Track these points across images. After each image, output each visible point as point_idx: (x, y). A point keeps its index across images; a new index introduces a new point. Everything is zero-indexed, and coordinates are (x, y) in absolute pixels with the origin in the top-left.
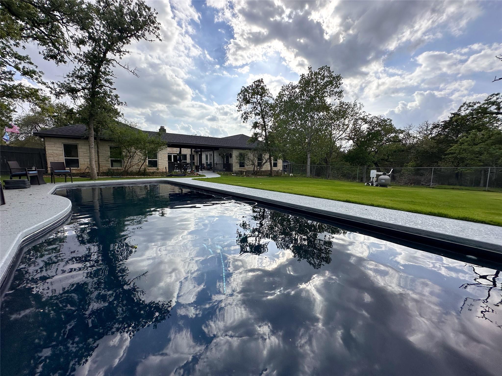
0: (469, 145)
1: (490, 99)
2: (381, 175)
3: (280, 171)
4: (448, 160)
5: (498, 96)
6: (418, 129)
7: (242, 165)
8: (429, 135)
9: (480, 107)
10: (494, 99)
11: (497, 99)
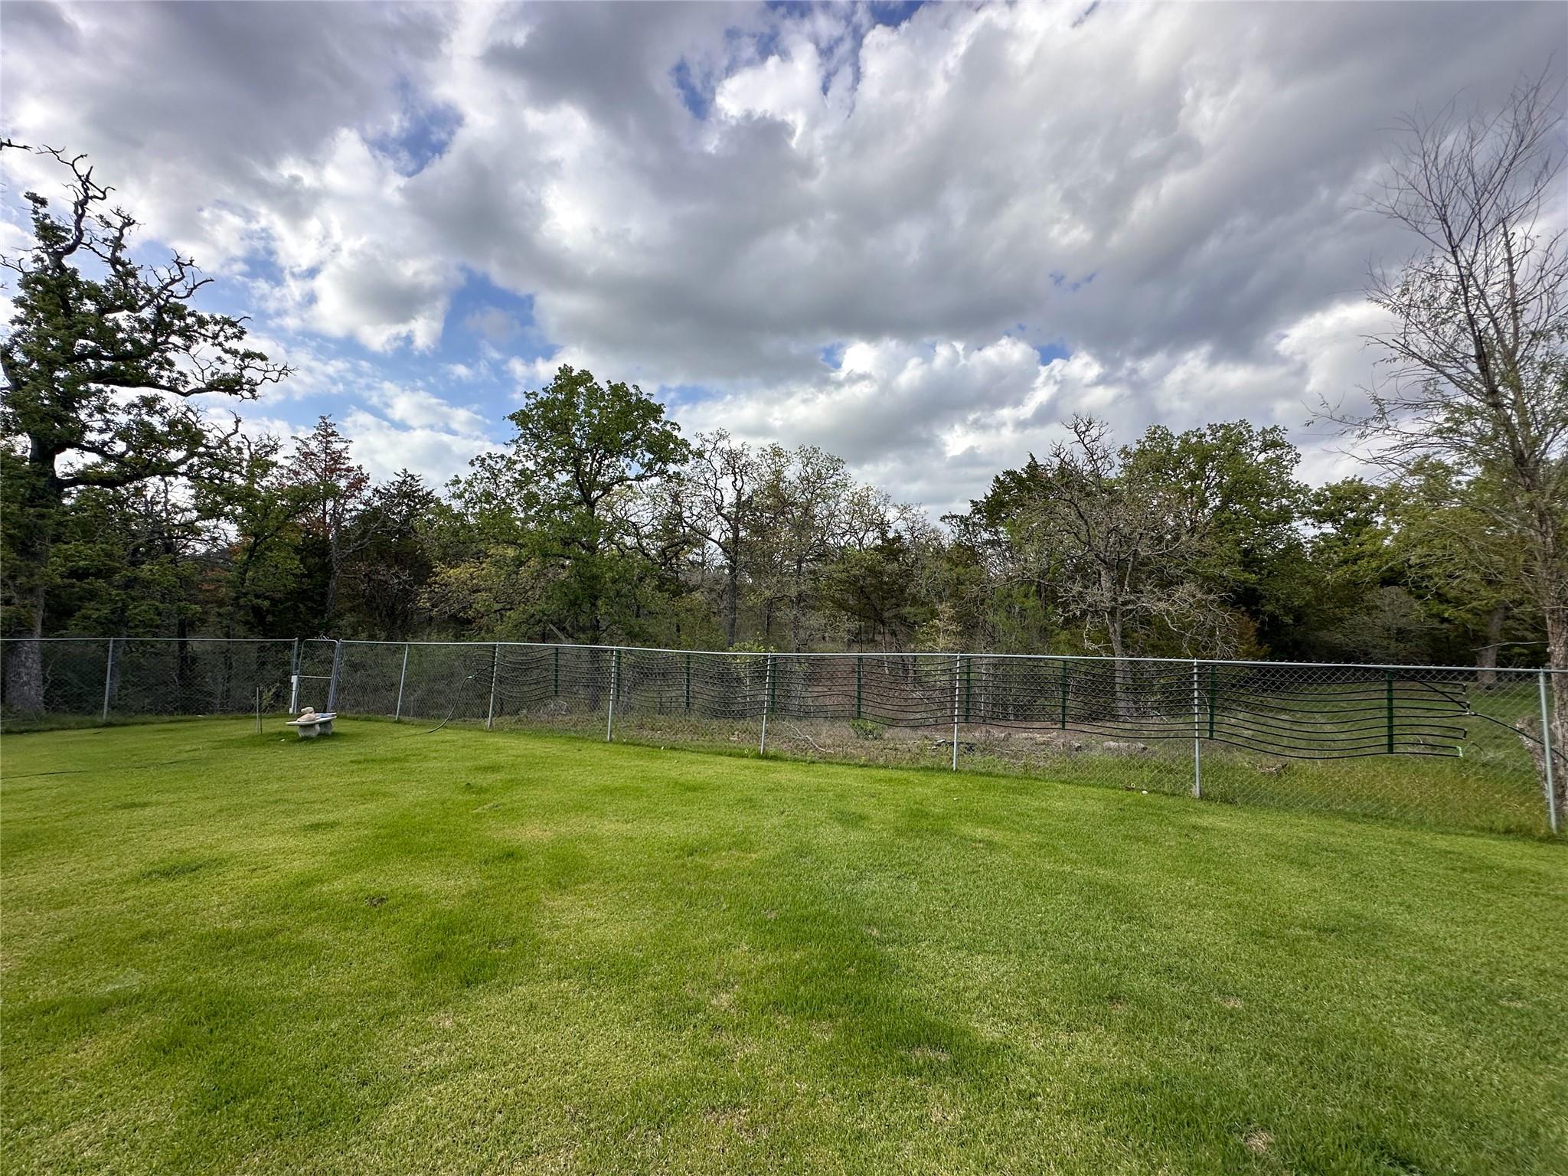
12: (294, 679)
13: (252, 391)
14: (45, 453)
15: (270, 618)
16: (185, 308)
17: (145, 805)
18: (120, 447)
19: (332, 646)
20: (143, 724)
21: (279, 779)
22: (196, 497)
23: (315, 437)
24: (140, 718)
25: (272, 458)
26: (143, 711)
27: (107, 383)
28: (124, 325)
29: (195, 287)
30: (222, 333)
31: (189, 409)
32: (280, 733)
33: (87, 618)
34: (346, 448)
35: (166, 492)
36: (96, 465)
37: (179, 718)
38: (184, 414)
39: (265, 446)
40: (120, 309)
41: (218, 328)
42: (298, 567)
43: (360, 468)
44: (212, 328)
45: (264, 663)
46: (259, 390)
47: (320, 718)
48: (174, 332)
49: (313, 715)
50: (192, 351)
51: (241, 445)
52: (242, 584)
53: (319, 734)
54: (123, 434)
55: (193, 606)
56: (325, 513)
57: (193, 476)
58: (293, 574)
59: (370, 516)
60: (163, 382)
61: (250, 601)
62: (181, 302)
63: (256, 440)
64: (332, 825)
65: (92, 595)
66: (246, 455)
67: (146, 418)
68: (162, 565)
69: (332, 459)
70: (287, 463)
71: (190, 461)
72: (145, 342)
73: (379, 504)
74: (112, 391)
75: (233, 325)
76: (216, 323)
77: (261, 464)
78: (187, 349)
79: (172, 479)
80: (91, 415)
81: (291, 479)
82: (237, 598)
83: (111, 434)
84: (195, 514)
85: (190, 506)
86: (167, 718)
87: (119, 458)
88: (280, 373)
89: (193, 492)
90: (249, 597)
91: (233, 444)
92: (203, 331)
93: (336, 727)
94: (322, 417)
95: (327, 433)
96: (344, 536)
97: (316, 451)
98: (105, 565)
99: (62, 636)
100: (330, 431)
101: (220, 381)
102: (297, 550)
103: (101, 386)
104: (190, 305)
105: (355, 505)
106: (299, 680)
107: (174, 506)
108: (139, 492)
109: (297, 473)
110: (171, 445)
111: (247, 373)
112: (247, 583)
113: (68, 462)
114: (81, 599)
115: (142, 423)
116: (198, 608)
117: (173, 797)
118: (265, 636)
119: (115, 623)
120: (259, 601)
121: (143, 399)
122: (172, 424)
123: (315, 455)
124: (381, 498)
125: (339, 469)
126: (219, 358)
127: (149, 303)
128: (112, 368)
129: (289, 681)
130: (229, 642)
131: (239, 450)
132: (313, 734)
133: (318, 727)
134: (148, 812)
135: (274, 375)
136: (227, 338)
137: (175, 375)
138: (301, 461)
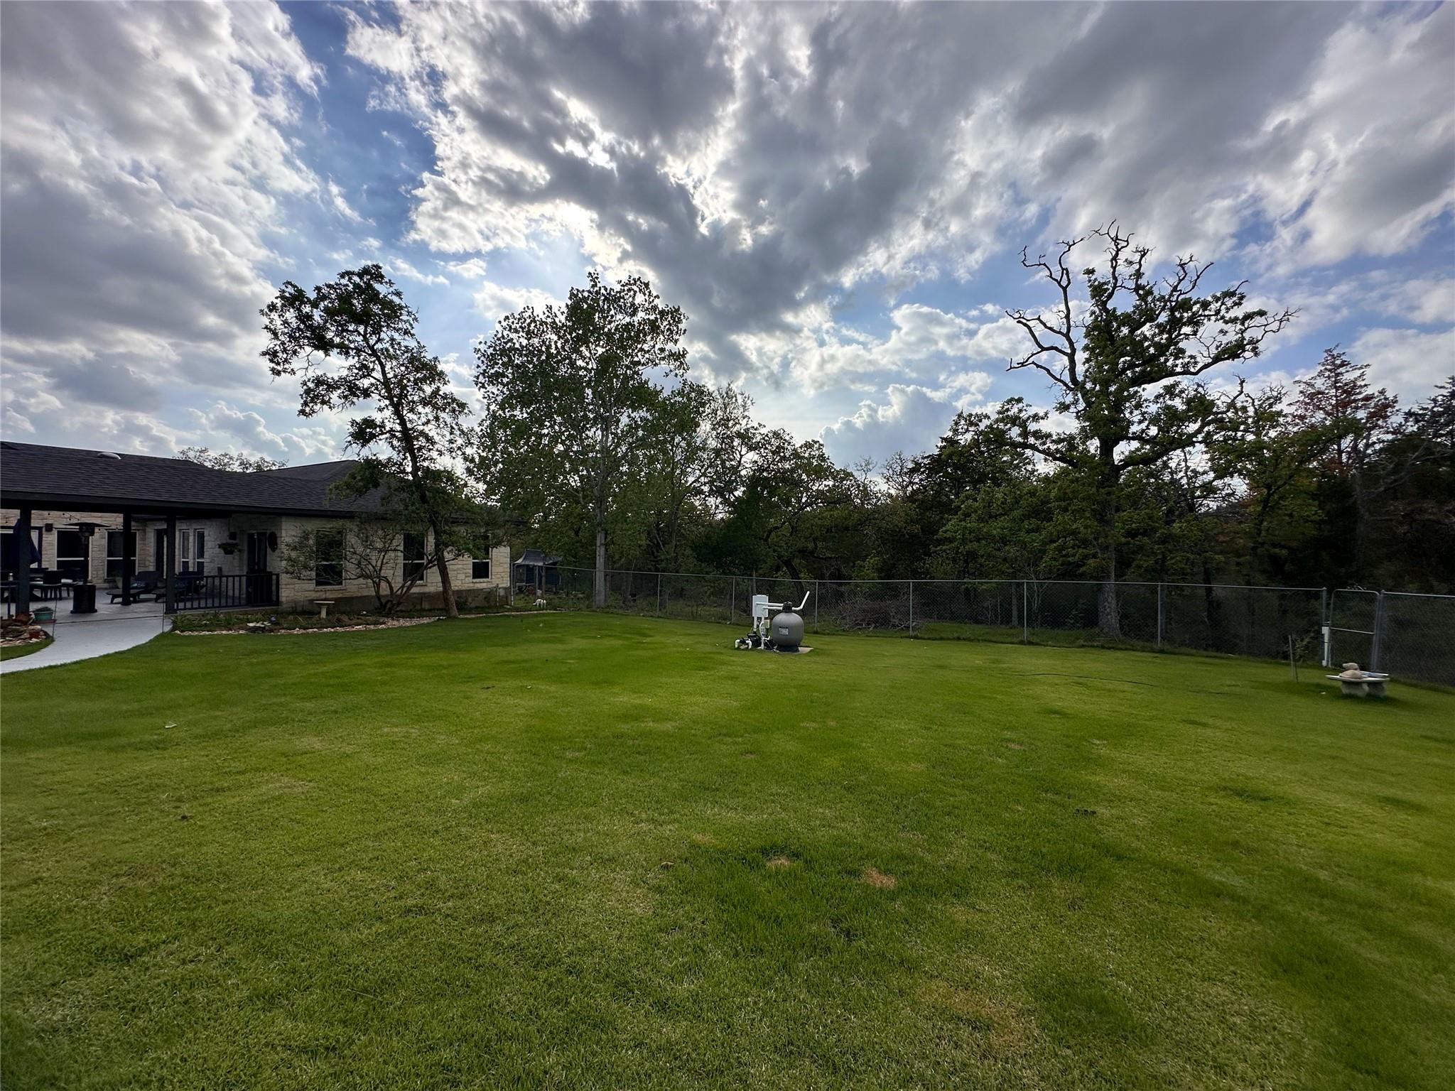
0: (980, 520)
1: (1008, 410)
2: (779, 612)
3: (502, 593)
4: (944, 554)
5: (1020, 405)
6: (885, 471)
7: (329, 575)
8: (907, 486)
9: (990, 427)
10: (1015, 410)
11: (1020, 411)
12: (1325, 630)
13: (1254, 350)
14: (1107, 448)
15: (1288, 567)
16: (1190, 299)
17: (1205, 725)
18: (1153, 431)
19: (1371, 599)
20: (1187, 655)
21: (1330, 734)
22: (1212, 459)
23: (1321, 374)
24: (1183, 649)
25: (1277, 408)
26: (1182, 644)
27: (1139, 385)
28: (1148, 334)
29: (1198, 277)
30: (1223, 307)
31: (1199, 385)
32: (1318, 685)
33: (1140, 567)
34: (1362, 374)
35: (1186, 460)
36: (1138, 450)
37: (1215, 654)
38: (1196, 390)
39: (1269, 398)
40: (1144, 324)
41: (1219, 303)
42: (1316, 513)
43: (1382, 392)
44: (1214, 306)
45: (1285, 612)
46: (1261, 346)
47: (1367, 677)
48: (1184, 324)
49: (1358, 672)
50: (1199, 334)
51: (1245, 404)
52: (1259, 534)
53: (1369, 695)
54: (1154, 420)
55: (1217, 556)
56: (1340, 452)
57: (1207, 441)
58: (1312, 521)
59: (1401, 447)
60: (1178, 369)
61: (1267, 550)
62: (1187, 296)
63: (1260, 394)
64: (1418, 808)
65: (1141, 548)
66: (1251, 411)
67: (1169, 402)
68: (1188, 521)
69: (1345, 392)
70: (1292, 410)
71: (1206, 429)
72: (1163, 341)
73: (1415, 429)
74: (1144, 390)
75: (1232, 294)
76: (1217, 299)
77: (1266, 417)
78: (1195, 333)
79: (1190, 449)
80: (1131, 413)
81: (1297, 425)
82: (1254, 549)
83: (1147, 422)
84: (1212, 475)
85: (1207, 469)
86: (1205, 653)
87: (1152, 440)
88: (1281, 321)
89: (1208, 456)
90: (1266, 546)
91: (1239, 405)
92: (1207, 313)
93: (1390, 691)
94: (1326, 351)
95: (1335, 365)
96: (1370, 473)
97: (1323, 388)
98: (1149, 525)
99: (1125, 580)
100: (1338, 362)
101: (1224, 352)
102: (1314, 496)
103: (1136, 388)
104: (1194, 296)
105: (1380, 436)
106: (1332, 633)
107: (1194, 471)
108: (1165, 465)
109: (1302, 418)
110: (1189, 419)
111: (1247, 335)
112: (1263, 533)
113: (1122, 450)
114: (1134, 553)
115: (1168, 408)
116: (1221, 558)
117: (1228, 725)
118: (1286, 584)
119: (1160, 571)
120: (1277, 550)
121: (1166, 388)
122: (1188, 402)
123: (1322, 393)
124: (1417, 421)
125: (1355, 401)
126: (1221, 331)
127: (1163, 309)
128: (1143, 372)
129: (1319, 633)
130: (1250, 590)
131: (1244, 409)
132: (1359, 693)
133: (1366, 687)
134: (1209, 732)
135: (1275, 326)
136: (1228, 310)
137: (1187, 360)
138: (1307, 404)
